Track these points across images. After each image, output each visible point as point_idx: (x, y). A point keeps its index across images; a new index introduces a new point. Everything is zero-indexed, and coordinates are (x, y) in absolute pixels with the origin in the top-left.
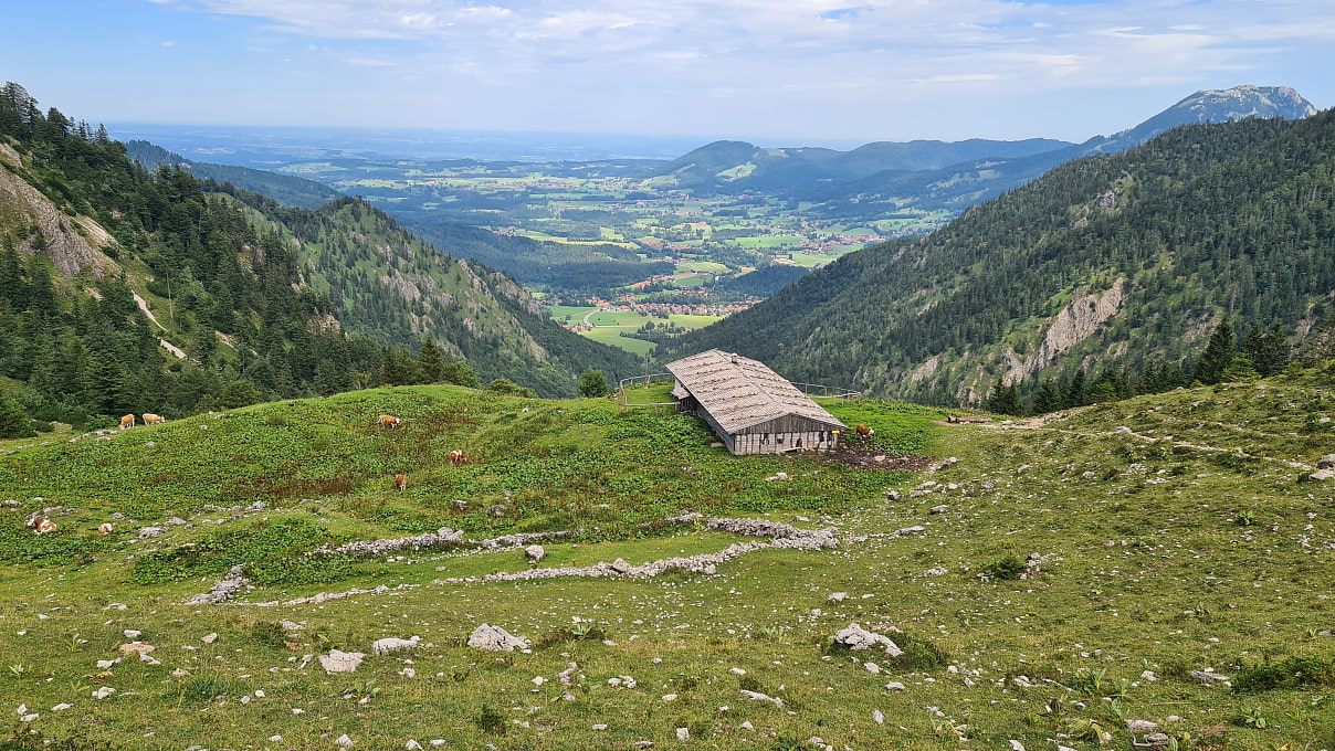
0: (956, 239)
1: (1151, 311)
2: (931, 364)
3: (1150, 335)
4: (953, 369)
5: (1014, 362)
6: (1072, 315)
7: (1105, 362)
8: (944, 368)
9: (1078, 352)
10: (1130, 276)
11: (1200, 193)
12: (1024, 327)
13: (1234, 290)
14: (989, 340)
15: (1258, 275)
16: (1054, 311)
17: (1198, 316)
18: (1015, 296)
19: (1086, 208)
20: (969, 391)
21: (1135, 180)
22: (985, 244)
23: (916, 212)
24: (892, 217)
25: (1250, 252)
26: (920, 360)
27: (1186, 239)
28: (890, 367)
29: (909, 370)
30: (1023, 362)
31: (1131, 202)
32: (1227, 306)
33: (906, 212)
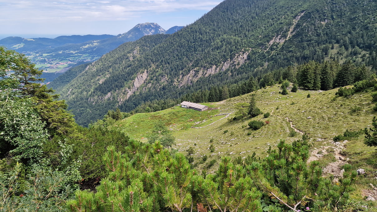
0: (102, 63)
1: (154, 77)
2: (109, 94)
3: (155, 81)
4: (115, 95)
5: (129, 91)
6: (138, 79)
7: (148, 88)
8: (113, 95)
9: (142, 87)
10: (147, 69)
11: (156, 51)
12: (129, 83)
13: (168, 71)
14: (121, 87)
15: (171, 67)
16: (134, 79)
17: (163, 77)
18: (124, 76)
19: (131, 54)
20: (120, 99)
21: (139, 48)
22: (111, 64)
23: (79, 55)
24: (73, 56)
25: (169, 63)
26: (106, 94)
27: (156, 61)
28: (98, 96)
29: (104, 96)
30: (130, 90)
31: (140, 52)
32: (167, 74)
33: (76, 55)
